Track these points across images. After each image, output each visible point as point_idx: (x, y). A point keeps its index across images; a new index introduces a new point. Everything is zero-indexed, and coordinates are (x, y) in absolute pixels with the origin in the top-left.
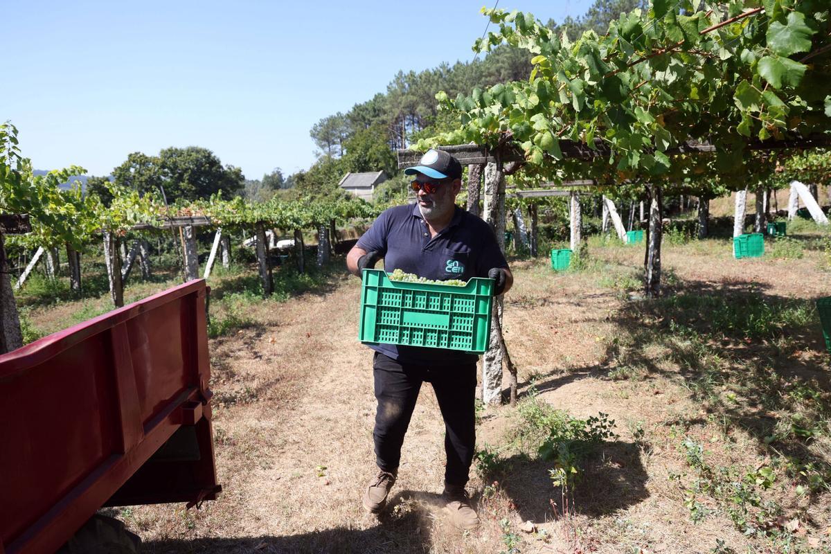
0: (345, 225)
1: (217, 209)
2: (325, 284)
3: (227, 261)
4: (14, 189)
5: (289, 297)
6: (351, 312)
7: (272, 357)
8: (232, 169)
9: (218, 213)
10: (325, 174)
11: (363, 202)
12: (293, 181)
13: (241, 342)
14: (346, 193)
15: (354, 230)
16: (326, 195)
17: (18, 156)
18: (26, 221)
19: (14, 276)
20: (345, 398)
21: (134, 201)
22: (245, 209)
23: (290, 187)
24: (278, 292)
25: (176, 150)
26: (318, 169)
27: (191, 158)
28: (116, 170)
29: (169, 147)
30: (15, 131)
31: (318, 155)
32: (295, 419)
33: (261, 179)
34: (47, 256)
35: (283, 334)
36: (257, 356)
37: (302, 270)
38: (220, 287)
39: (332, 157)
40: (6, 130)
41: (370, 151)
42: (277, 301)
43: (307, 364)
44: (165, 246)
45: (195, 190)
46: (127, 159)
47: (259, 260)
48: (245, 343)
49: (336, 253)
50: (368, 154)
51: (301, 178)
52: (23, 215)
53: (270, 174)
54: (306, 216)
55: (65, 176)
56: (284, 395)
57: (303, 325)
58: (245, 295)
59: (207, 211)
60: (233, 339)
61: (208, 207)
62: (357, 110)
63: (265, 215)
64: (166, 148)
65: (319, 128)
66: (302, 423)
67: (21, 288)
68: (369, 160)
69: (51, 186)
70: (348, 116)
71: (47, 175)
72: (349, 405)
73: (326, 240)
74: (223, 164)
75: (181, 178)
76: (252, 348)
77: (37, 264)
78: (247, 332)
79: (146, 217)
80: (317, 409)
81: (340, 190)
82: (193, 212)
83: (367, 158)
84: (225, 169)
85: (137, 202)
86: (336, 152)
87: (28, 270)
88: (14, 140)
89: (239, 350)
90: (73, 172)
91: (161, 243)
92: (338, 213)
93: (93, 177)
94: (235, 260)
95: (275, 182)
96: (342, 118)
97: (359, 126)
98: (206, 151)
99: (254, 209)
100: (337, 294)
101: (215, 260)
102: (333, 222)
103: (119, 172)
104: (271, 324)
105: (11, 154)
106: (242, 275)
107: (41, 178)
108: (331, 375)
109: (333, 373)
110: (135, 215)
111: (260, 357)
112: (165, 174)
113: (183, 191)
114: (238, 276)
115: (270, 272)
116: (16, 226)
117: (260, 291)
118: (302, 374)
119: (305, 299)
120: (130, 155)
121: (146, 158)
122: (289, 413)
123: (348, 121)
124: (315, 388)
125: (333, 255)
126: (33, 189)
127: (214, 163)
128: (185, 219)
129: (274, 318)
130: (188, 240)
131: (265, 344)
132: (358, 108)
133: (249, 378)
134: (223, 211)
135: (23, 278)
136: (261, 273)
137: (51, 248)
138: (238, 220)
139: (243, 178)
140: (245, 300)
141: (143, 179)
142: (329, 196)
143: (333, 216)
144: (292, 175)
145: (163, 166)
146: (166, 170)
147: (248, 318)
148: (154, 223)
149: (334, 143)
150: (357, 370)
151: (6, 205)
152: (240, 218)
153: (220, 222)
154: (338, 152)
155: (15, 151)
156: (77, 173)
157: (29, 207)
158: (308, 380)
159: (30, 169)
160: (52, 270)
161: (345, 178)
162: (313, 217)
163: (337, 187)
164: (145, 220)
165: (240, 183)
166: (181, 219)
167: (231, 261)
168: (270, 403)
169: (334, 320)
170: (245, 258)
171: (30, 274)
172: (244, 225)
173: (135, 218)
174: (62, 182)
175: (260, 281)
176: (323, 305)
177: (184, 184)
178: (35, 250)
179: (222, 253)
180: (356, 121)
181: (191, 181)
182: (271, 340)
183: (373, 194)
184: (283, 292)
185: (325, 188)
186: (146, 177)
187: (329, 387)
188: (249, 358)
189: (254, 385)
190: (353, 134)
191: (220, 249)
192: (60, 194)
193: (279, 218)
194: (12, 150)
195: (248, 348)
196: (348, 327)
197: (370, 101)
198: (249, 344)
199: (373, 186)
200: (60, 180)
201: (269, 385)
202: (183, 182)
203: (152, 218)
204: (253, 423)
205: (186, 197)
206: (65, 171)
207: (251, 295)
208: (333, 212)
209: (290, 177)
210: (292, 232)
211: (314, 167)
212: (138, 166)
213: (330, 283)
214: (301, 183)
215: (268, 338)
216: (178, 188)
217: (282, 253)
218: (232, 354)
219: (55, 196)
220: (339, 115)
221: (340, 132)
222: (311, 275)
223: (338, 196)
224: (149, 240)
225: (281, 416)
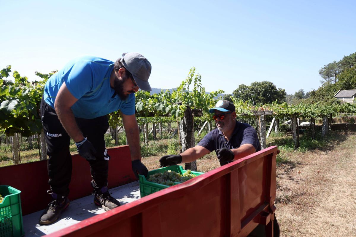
0: (336, 116)
1: (275, 108)
2: (326, 146)
3: (277, 130)
4: (198, 99)
5: (307, 150)
6: (343, 163)
7: (299, 181)
8: (281, 90)
9: (276, 110)
10: (326, 91)
11: (349, 105)
12: (309, 95)
13: (283, 170)
14: (337, 100)
15: (342, 118)
16: (326, 101)
17: (200, 87)
18: (201, 112)
19: (197, 131)
20: (343, 213)
21: (241, 104)
22: (288, 108)
23: (307, 98)
24: (302, 147)
25: (258, 83)
26: (323, 89)
27: (263, 86)
28: (234, 91)
29: (255, 82)
30: (200, 77)
31: (322, 82)
32: (312, 219)
33: (293, 94)
34: (208, 124)
35: (304, 169)
36: (291, 179)
37: (314, 137)
38: (274, 142)
39: (331, 83)
40: (197, 77)
41: (353, 79)
42: (301, 151)
43: (318, 188)
44: (251, 122)
45: (265, 99)
46: (239, 87)
47: (293, 131)
48: (285, 171)
49: (332, 130)
50: (351, 80)
51: (313, 93)
52: (200, 110)
53: (298, 92)
54: (318, 111)
55: (216, 94)
56: (306, 204)
57: (315, 166)
58: (285, 147)
59: (271, 109)
60: (280, 168)
61: (271, 107)
62: (345, 59)
63: (298, 111)
64: (253, 82)
65: (324, 69)
66: (316, 222)
67: (199, 135)
68: (352, 83)
69: (211, 98)
70: (340, 62)
71: (210, 94)
72: (346, 219)
73: (327, 123)
74: (277, 88)
75: (259, 94)
76: (289, 174)
77: (205, 127)
78: (286, 166)
79: (246, 111)
80: (325, 216)
81: (334, 99)
82: (264, 108)
83: (351, 82)
84: (278, 90)
85: (242, 104)
86: (332, 81)
87: (202, 129)
88: (200, 80)
89: (282, 174)
90: (219, 92)
91: (249, 121)
92: (335, 110)
93: (226, 94)
94: (280, 130)
95: (300, 96)
96: (337, 64)
97: (346, 67)
98: (270, 83)
99: (292, 108)
100: (334, 152)
101: (272, 130)
102: (331, 115)
103: (235, 92)
104: (298, 163)
105: (198, 86)
106: (283, 137)
107: (208, 95)
108: (333, 197)
109: (333, 196)
110: (241, 110)
111: (293, 179)
112: (253, 93)
113: (259, 100)
114: (282, 138)
115: (298, 137)
116: (197, 113)
117: (293, 146)
118: (316, 193)
119: (316, 152)
120: (240, 86)
121: (246, 86)
122: (309, 215)
123: (340, 65)
124: (324, 203)
125: (330, 131)
126: (205, 99)
127: (273, 87)
128: (261, 112)
129: (300, 160)
130: (262, 121)
131: (295, 173)
132: (346, 58)
133: (287, 190)
134: (278, 109)
135: (200, 132)
136: (294, 137)
137: (210, 121)
138: (285, 113)
139: (285, 94)
140: (285, 149)
141: (244, 95)
142: (328, 102)
143: (331, 112)
144: (308, 92)
145: (252, 90)
146: (253, 91)
147: (287, 159)
148: (249, 113)
149: (331, 76)
150: (349, 197)
151: (195, 105)
152: (286, 112)
153: (276, 113)
154: (334, 81)
155: (200, 85)
156: (220, 92)
157: (203, 107)
158: (319, 197)
159: (205, 92)
160: (210, 129)
161: (337, 93)
162: (321, 112)
163: (332, 97)
164: (245, 112)
165: (284, 96)
166: (259, 112)
167: (279, 130)
168: (298, 206)
169: (333, 166)
170: (286, 130)
171: (202, 130)
172: (287, 115)
173: (241, 111)
174: (215, 96)
175: (293, 141)
176: (326, 156)
177: (260, 97)
178: (205, 122)
179: (275, 127)
180: (344, 64)
181: (263, 96)
182: (298, 171)
183: (353, 101)
184: (304, 148)
185: (326, 98)
186: (245, 94)
187: (332, 204)
188: (287, 179)
189: (290, 194)
190: (343, 71)
191: (274, 125)
192: (214, 101)
193: (304, 112)
194: (199, 84)
195: (286, 173)
196: (341, 170)
197: (353, 53)
198: (287, 172)
199: (354, 97)
200: (214, 95)
201: (297, 196)
202: (260, 96)
203: (248, 112)
204: (289, 216)
205: (260, 102)
206: (216, 92)
207: (288, 148)
208: (332, 109)
209: (307, 93)
210: (310, 118)
211: (320, 88)
212: (242, 90)
213: (329, 145)
214: (313, 96)
215: (296, 170)
216: (257, 98)
217: (303, 128)
218: (279, 176)
219: (212, 102)
220: (335, 63)
221: (335, 71)
222: (318, 140)
223: (333, 102)
224: (245, 119)
225: (304, 216)
